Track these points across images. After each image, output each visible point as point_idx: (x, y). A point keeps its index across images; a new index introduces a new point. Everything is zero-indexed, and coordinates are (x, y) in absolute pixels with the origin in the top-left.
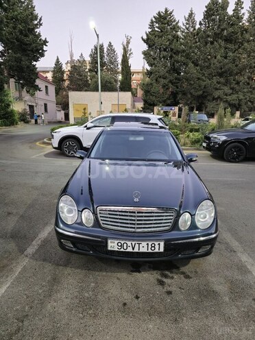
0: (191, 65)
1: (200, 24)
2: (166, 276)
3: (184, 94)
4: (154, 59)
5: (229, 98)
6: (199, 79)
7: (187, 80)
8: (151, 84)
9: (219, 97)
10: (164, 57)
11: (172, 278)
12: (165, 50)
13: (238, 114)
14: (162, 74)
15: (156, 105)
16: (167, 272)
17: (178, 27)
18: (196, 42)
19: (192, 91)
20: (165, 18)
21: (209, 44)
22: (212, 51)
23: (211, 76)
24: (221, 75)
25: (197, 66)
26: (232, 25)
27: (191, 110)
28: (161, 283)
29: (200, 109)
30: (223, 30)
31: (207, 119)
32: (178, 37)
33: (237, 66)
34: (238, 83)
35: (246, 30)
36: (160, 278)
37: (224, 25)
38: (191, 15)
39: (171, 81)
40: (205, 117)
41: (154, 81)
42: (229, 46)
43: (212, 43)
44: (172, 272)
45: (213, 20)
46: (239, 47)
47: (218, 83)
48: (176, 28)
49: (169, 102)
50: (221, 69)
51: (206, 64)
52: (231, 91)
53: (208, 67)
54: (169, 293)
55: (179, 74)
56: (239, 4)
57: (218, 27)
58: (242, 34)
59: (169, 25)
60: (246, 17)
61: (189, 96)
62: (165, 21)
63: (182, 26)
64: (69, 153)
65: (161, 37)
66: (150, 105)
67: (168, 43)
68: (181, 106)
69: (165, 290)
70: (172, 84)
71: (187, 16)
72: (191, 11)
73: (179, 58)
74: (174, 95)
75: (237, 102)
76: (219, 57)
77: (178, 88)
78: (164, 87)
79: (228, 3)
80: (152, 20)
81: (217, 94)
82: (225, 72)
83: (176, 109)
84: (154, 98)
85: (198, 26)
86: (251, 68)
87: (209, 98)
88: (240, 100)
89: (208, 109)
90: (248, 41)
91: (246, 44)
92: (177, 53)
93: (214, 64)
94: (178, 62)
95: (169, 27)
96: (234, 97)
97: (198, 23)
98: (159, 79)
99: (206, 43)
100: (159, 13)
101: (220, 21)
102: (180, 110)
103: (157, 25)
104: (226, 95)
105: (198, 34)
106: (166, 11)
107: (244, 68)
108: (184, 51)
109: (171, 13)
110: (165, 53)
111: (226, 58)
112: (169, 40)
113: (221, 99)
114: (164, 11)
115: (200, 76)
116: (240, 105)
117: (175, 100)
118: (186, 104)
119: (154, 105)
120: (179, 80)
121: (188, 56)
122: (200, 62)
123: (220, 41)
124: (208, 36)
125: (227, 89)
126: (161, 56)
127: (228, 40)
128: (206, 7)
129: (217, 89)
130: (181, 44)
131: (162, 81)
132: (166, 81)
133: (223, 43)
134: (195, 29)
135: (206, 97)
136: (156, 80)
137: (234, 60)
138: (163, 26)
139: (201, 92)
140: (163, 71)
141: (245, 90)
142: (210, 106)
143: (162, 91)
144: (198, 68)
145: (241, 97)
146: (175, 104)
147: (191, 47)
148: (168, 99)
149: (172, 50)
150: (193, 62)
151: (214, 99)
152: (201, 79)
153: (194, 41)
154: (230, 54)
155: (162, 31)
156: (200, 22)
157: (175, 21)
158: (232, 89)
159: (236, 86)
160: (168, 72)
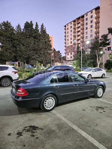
0: (21, 45)
1: (23, 30)
2: (34, 132)
3: (20, 57)
4: (4, 41)
5: (38, 59)
6: (25, 51)
7: (21, 51)
8: (3, 52)
9: (34, 59)
10: (8, 41)
11: (37, 132)
12: (8, 38)
13: (42, 65)
15: (7, 61)
16: (34, 131)
17: (14, 29)
18: (22, 37)
19: (23, 56)
20: (7, 25)
21: (28, 38)
22: (29, 41)
23: (30, 50)
24: (34, 50)
26: (36, 32)
27: (24, 63)
28: (33, 136)
29: (27, 63)
30: (32, 34)
31: (31, 67)
32: (14, 33)
33: (39, 47)
34: (41, 54)
36: (31, 134)
37: (33, 32)
38: (19, 26)
39: (13, 51)
40: (31, 66)
42: (35, 40)
43: (29, 38)
44: (36, 130)
46: (39, 41)
47: (33, 53)
48: (13, 29)
49: (13, 60)
50: (34, 48)
51: (28, 46)
52: (38, 56)
53: (29, 47)
54: (37, 138)
55: (16, 48)
56: (37, 25)
57: (31, 33)
58: (39, 36)
60: (40, 30)
61: (22, 58)
62: (7, 26)
63: (15, 29)
65: (6, 32)
66: (4, 61)
67: (10, 35)
68: (19, 61)
69: (35, 138)
70: (14, 52)
71: (17, 26)
72: (19, 24)
73: (16, 42)
74: (15, 57)
75: (41, 61)
76: (32, 43)
77: (16, 54)
78: (10, 53)
79: (33, 25)
80: (1, 24)
81: (33, 57)
83: (17, 63)
84: (5, 58)
85: (22, 31)
86: (44, 49)
88: (42, 60)
90: (42, 39)
91: (41, 40)
92: (14, 39)
93: (31, 46)
94: (15, 43)
95: (9, 29)
96: (40, 59)
97: (22, 29)
98: (7, 50)
99: (27, 38)
100: (4, 22)
101: (31, 30)
102: (19, 63)
103: (3, 27)
105: (23, 34)
106: (7, 22)
107: (42, 48)
108: (17, 39)
109: (10, 23)
110: (9, 39)
111: (35, 44)
112: (10, 34)
114: (6, 22)
115: (26, 50)
116: (42, 62)
117: (16, 59)
118: (21, 61)
119: (6, 61)
120: (17, 51)
121: (19, 42)
122: (25, 45)
124: (27, 35)
125: (37, 56)
126: (7, 40)
127: (35, 38)
129: (33, 55)
130: (16, 36)
131: (9, 51)
132: (11, 51)
133: (33, 39)
134: (21, 32)
135: (29, 58)
136: (6, 50)
137: (38, 45)
138: (6, 27)
139: (27, 56)
140: (9, 46)
141: (43, 56)
142: (32, 62)
143: (9, 55)
144: (25, 47)
145: (42, 59)
146: (17, 61)
148: (13, 58)
149: (12, 38)
150: (22, 44)
151: (32, 59)
152: (27, 51)
153: (21, 36)
154: (36, 43)
155: (6, 30)
156: (23, 29)
157: (12, 27)
158: (39, 56)
159: (40, 55)
160: (12, 47)
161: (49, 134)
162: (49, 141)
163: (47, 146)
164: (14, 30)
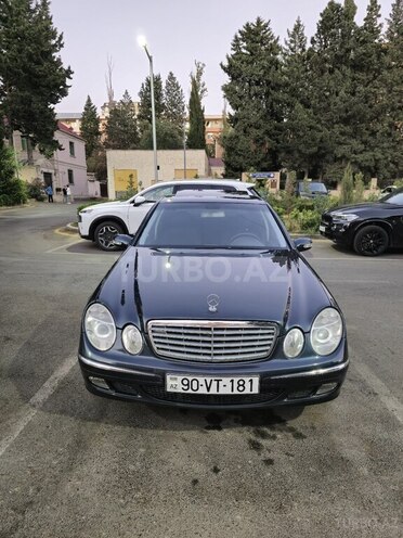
0: (299, 106)
1: (313, 41)
2: (264, 436)
3: (289, 152)
4: (241, 98)
5: (360, 157)
6: (311, 128)
7: (293, 130)
8: (237, 137)
9: (343, 157)
10: (256, 95)
11: (274, 437)
12: (257, 83)
13: (374, 182)
14: (252, 121)
15: (244, 170)
16: (265, 429)
17: (278, 47)
18: (307, 71)
19: (301, 147)
20: (257, 34)
21: (327, 73)
22: (332, 83)
23: (330, 124)
24: (346, 121)
25: (309, 107)
26: (364, 42)
27: (301, 176)
28: (256, 446)
29: (314, 176)
30: (348, 51)
31: (325, 190)
32: (277, 62)
33: (371, 107)
34: (373, 134)
35: (385, 51)
36: (253, 437)
37: (351, 43)
38: (298, 27)
39: (267, 133)
40: (322, 187)
41: (242, 132)
42: (360, 75)
43: (331, 71)
44: (273, 429)
45: (333, 35)
46: (375, 78)
47: (342, 134)
48: (274, 49)
49: (265, 165)
50: (347, 111)
51: (323, 105)
52: (363, 147)
53: (326, 110)
54: (269, 462)
55: (281, 120)
56: (374, 8)
57: (341, 47)
58: (379, 57)
59: (263, 44)
60: (384, 30)
61: (297, 155)
62: (258, 38)
63: (284, 45)
64: (106, 244)
65: (252, 63)
66: (236, 170)
67: (262, 73)
68: (284, 170)
69: (262, 457)
70: (270, 137)
71: (291, 30)
72: (298, 22)
73: (280, 95)
74: (273, 153)
75: (372, 164)
76: (342, 93)
77: (278, 142)
78: (256, 141)
79: (355, 8)
80: (236, 37)
81: (340, 151)
82: (354, 116)
83: (276, 176)
84: (241, 160)
85: (308, 45)
86: (393, 109)
87: (327, 157)
88: (377, 161)
89: (327, 176)
90: (389, 68)
91: (385, 72)
92: (277, 87)
93: (335, 104)
94: (278, 102)
95: (263, 48)
96: (368, 155)
97: (309, 41)
98: (248, 129)
99: (323, 72)
100: (247, 25)
101: (343, 36)
102: (283, 177)
103: (245, 44)
104: (355, 153)
105: (308, 58)
106: (259, 22)
107: (384, 109)
108: (287, 85)
109: (266, 26)
110: (257, 88)
111: (353, 94)
112: (264, 67)
113: (348, 160)
114: (255, 23)
115: (313, 123)
116: (376, 168)
117: (274, 162)
118: (292, 168)
119: (242, 170)
120: (280, 129)
121: (294, 93)
122: (313, 102)
123: (344, 68)
124: (326, 61)
125: (356, 144)
126: (252, 93)
127: (357, 66)
128: (321, 15)
129: (340, 144)
130: (283, 73)
131: (254, 132)
132: (260, 133)
133: (348, 72)
134: (304, 50)
135: (324, 155)
136: (245, 131)
137: (366, 97)
138: (254, 45)
139: (315, 149)
140: (254, 116)
141: (385, 145)
142: (331, 170)
143: (253, 147)
144: (310, 110)
145: (379, 156)
146: (275, 168)
147: (298, 79)
148: (264, 160)
149: (268, 83)
150: (302, 102)
151: (336, 159)
152: (316, 129)
153: (303, 69)
154: (361, 88)
155: (252, 54)
156: (313, 38)
157: (272, 37)
158: (365, 143)
159: (370, 138)
160: (264, 117)
161: (320, 468)
162: (315, 497)
163: (299, 514)
164: (280, 48)
